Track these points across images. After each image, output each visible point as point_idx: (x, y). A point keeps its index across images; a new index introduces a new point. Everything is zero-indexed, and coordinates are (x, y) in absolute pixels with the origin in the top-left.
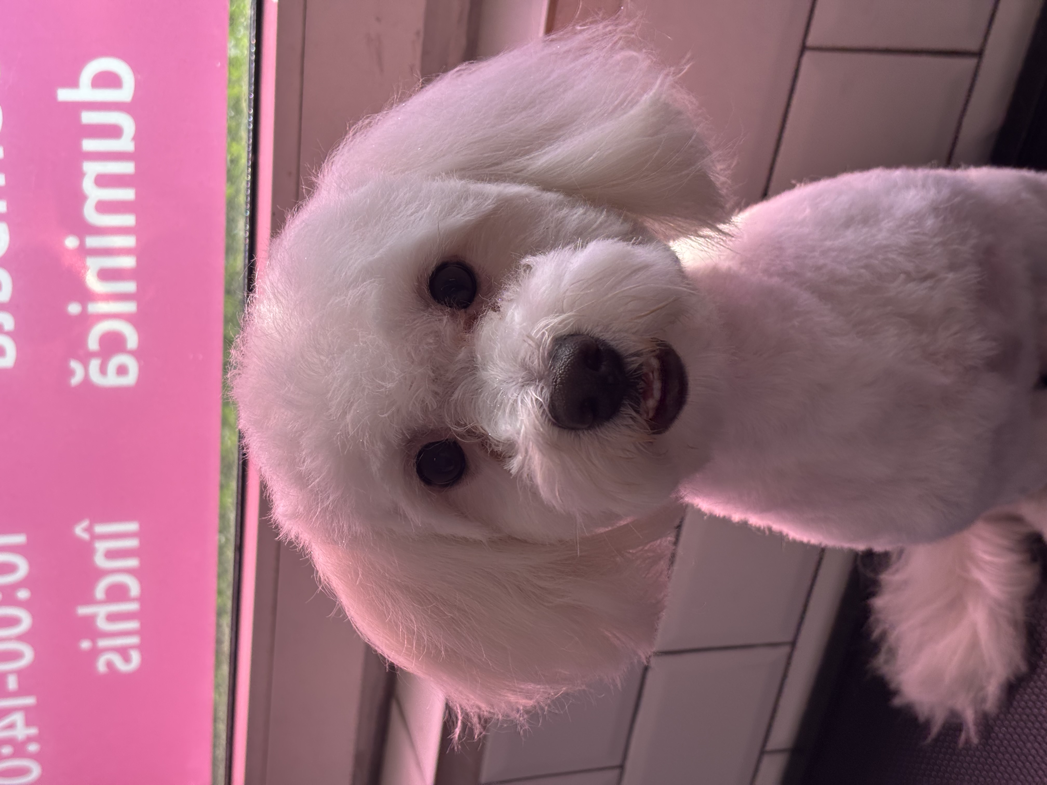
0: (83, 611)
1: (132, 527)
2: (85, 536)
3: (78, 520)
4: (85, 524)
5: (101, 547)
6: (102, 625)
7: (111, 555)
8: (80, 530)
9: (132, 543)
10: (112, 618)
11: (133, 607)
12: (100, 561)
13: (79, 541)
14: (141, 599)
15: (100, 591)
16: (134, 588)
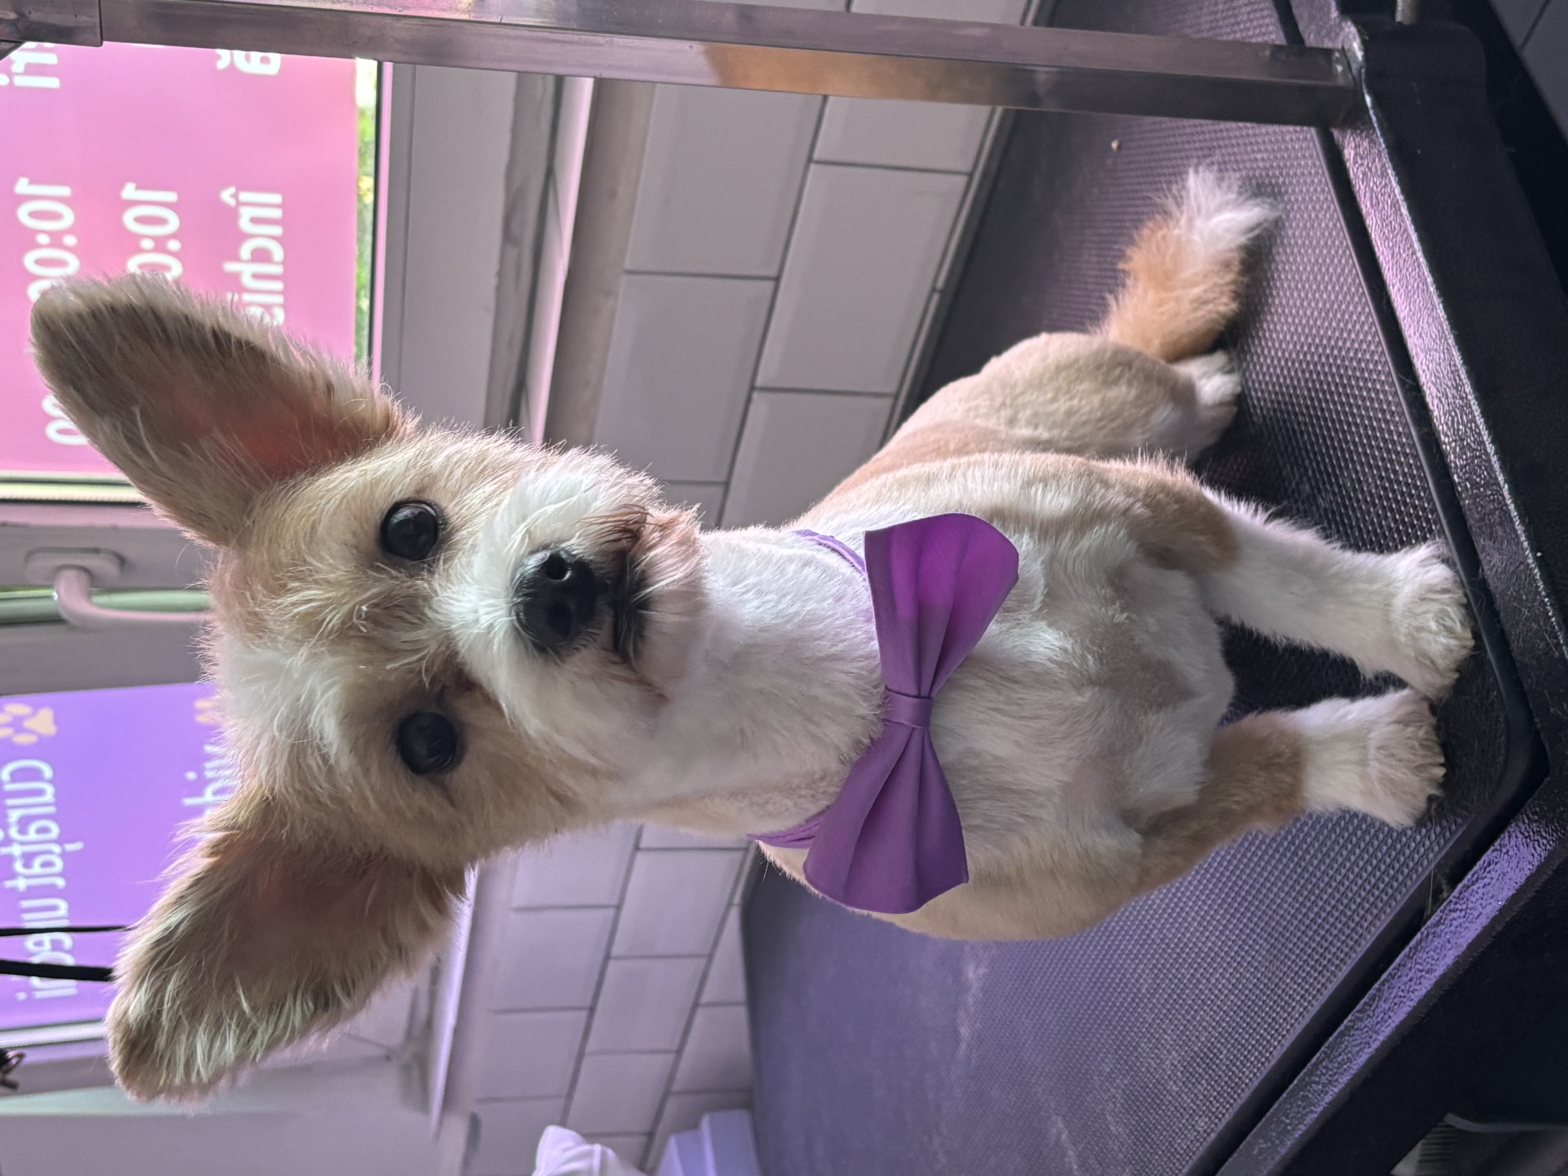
0: (230, 267)
1: (277, 198)
2: (232, 202)
3: (225, 186)
4: (232, 190)
5: (246, 214)
6: (247, 281)
7: (255, 221)
8: (227, 196)
9: (277, 213)
10: (256, 276)
11: (278, 270)
12: (245, 224)
13: (224, 206)
14: (284, 263)
15: (245, 251)
16: (278, 253)
